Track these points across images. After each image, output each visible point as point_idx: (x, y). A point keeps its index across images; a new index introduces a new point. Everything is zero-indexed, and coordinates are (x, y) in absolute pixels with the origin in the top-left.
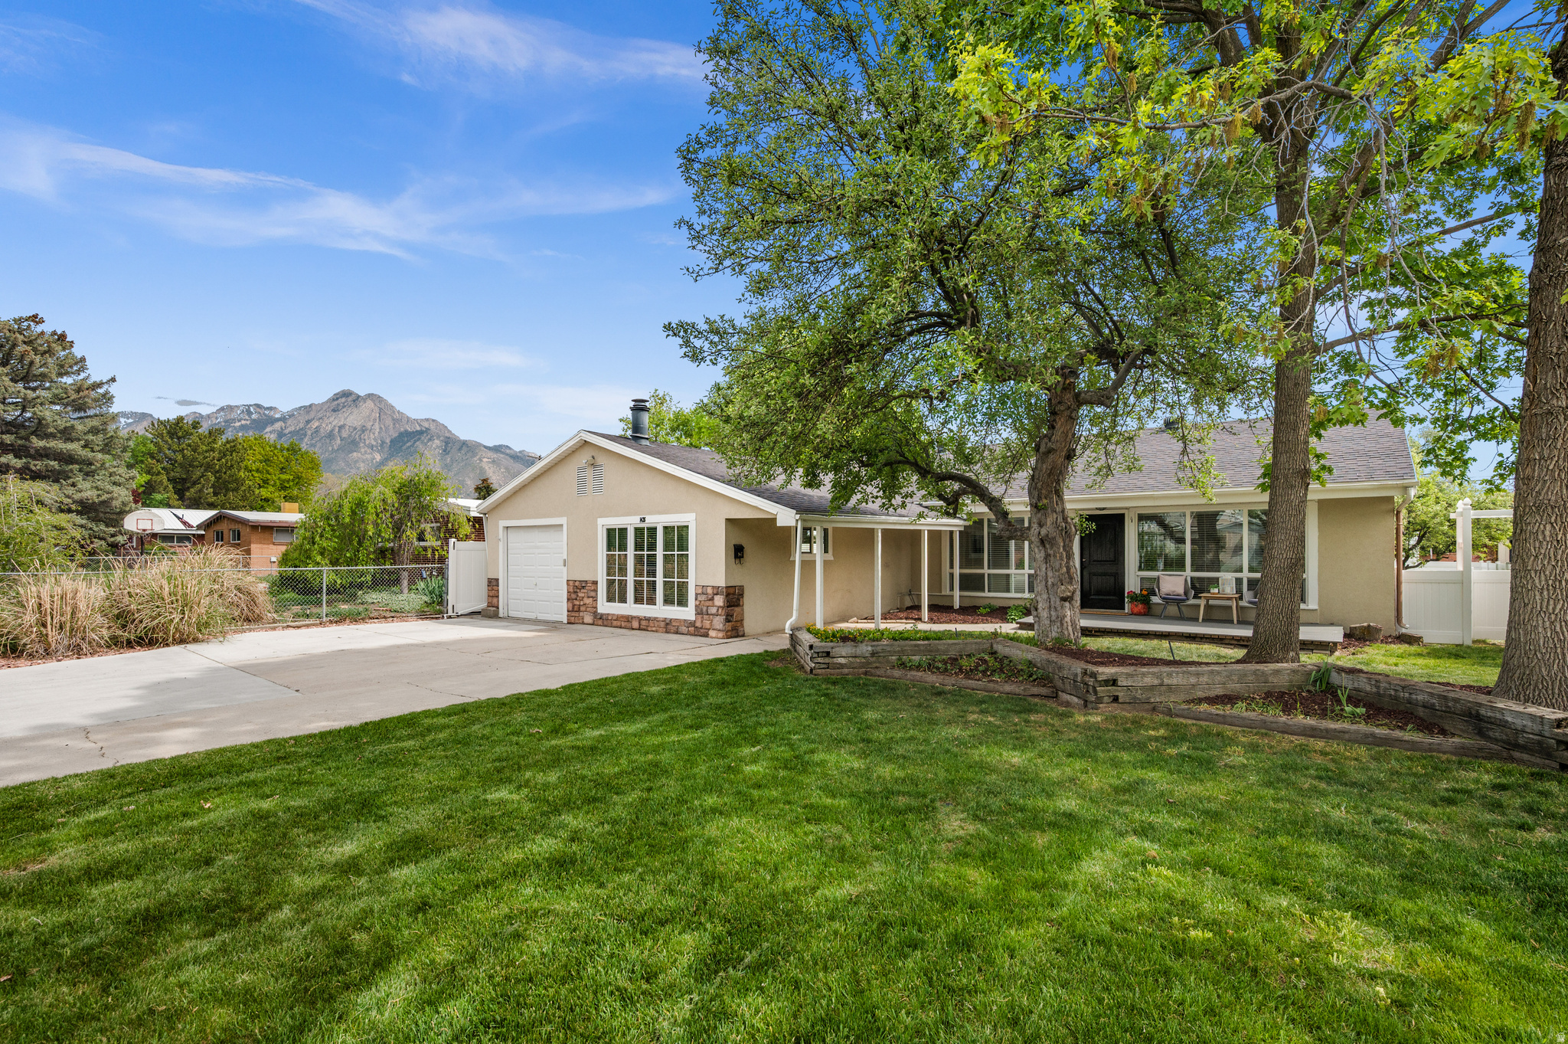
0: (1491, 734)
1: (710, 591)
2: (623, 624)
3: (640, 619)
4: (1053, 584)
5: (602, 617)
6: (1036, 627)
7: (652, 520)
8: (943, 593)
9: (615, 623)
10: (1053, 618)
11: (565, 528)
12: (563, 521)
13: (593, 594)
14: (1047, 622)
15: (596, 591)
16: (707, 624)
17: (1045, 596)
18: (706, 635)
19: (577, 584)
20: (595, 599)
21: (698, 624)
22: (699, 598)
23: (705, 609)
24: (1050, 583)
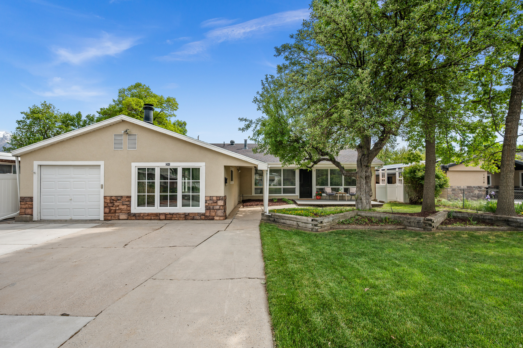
0: (512, 225)
1: (215, 198)
2: (152, 218)
3: (166, 214)
4: (368, 191)
5: (135, 215)
6: (356, 206)
7: (173, 165)
8: (253, 195)
9: (146, 217)
10: (367, 202)
11: (102, 167)
12: (102, 163)
13: (128, 203)
14: (366, 204)
15: (130, 201)
16: (213, 214)
17: (364, 195)
18: (213, 219)
19: (113, 198)
20: (129, 206)
21: (208, 214)
22: (208, 202)
23: (211, 207)
24: (367, 191)
